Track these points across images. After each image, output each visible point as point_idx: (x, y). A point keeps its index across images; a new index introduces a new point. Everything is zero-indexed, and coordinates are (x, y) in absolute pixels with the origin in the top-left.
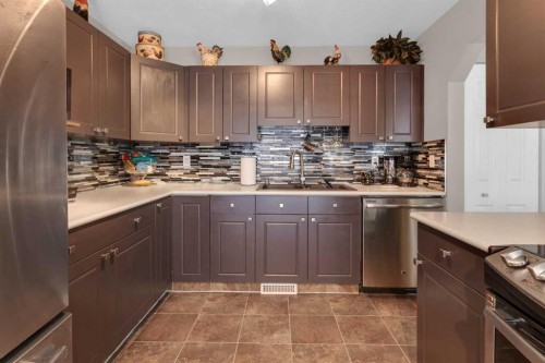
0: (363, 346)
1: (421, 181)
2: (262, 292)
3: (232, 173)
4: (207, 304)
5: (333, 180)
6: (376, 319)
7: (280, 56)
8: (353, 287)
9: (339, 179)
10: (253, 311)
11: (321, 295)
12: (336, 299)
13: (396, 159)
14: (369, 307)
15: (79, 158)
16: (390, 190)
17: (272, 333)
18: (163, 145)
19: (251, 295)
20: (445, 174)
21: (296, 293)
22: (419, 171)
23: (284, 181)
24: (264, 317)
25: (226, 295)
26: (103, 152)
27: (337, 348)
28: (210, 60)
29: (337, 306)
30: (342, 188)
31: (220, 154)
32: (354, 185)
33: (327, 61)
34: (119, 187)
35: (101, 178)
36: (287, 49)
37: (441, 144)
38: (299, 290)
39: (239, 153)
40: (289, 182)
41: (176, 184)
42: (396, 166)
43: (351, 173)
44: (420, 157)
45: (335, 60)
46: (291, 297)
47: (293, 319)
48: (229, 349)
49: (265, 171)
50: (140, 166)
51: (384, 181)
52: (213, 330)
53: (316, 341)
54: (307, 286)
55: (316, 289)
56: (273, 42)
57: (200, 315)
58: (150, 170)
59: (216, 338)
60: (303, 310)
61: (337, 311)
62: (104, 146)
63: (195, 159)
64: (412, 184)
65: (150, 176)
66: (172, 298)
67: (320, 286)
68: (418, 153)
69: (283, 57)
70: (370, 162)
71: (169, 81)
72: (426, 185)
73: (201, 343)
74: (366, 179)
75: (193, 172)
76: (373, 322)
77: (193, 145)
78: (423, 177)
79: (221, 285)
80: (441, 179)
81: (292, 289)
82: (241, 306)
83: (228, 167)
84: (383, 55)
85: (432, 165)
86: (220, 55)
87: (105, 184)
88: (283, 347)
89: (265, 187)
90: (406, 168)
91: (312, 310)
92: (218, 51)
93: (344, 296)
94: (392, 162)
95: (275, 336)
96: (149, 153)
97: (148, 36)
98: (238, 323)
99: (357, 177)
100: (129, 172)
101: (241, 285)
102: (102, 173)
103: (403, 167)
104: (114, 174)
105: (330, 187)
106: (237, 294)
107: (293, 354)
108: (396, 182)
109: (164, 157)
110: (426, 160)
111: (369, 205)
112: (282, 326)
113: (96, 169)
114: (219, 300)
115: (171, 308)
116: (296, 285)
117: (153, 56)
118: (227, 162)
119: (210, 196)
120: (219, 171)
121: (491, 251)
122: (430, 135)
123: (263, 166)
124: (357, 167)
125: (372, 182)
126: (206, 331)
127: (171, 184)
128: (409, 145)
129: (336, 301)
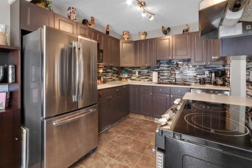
2: (155, 121)
3: (150, 78)
4: (138, 121)
10: (149, 126)
13: (215, 72)
15: (108, 72)
18: (131, 68)
19: (151, 121)
23: (168, 81)
25: (144, 120)
26: (115, 70)
28: (143, 37)
31: (147, 71)
33: (184, 31)
34: (119, 81)
35: (114, 78)
36: (169, 29)
39: (153, 70)
41: (134, 81)
43: (196, 79)
48: (138, 132)
49: (161, 77)
50: (124, 74)
51: (210, 83)
52: (136, 127)
56: (163, 27)
57: (134, 123)
58: (126, 76)
59: (136, 129)
62: (114, 68)
63: (139, 73)
64: (223, 85)
65: (126, 78)
66: (129, 117)
69: (167, 32)
70: (204, 74)
71: (130, 46)
72: (227, 85)
73: (131, 129)
75: (139, 77)
77: (139, 68)
79: (143, 116)
83: (149, 76)
85: (228, 76)
86: (146, 35)
87: (114, 80)
88: (153, 136)
89: (160, 83)
90: (220, 77)
92: (146, 34)
94: (213, 74)
95: (152, 133)
96: (126, 71)
97: (125, 33)
98: (143, 127)
99: (198, 81)
100: (121, 76)
102: (114, 77)
103: (219, 76)
104: (117, 77)
106: (147, 120)
108: (215, 84)
109: (131, 72)
113: (112, 76)
114: (141, 121)
115: (128, 120)
117: (126, 39)
118: (149, 74)
119: (140, 85)
120: (147, 77)
123: (162, 75)
124: (198, 76)
126: (134, 127)
127: (133, 81)
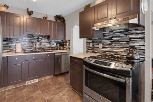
0: (58, 86)
1: (65, 49)
2: (27, 84)
3: (11, 49)
4: (8, 93)
5: (45, 50)
6: (59, 81)
7: (30, 13)
8: (52, 76)
9: (47, 49)
10: (26, 89)
11: (45, 80)
12: (48, 79)
13: (60, 44)
14: (57, 79)
16: (59, 51)
17: (35, 92)
19: (23, 86)
20: (70, 47)
21: (37, 81)
22: (64, 47)
23: (31, 50)
24: (31, 90)
25: (13, 89)
27: (53, 89)
28: (4, 9)
29: (49, 81)
30: (48, 51)
31: (6, 42)
32: (51, 50)
33: (44, 18)
37: (69, 41)
38: (38, 80)
40: (32, 51)
42: (60, 46)
43: (49, 47)
44: (65, 43)
45: (46, 18)
46: (36, 83)
47: (39, 87)
48: (24, 100)
49: (24, 48)
51: (57, 49)
52: (15, 99)
53: (47, 90)
54: (40, 78)
55: (43, 79)
56: (28, 9)
57: (7, 97)
59: (17, 100)
60: (41, 84)
61: (50, 82)
64: (63, 50)
67: (44, 77)
68: (64, 43)
70: (54, 44)
72: (66, 49)
74: (53, 49)
76: (58, 81)
78: (66, 48)
80: (69, 48)
81: (36, 81)
82: (21, 90)
83: (10, 47)
84: (58, 19)
85: (67, 45)
86: (7, 8)
88: (39, 94)
90: (62, 46)
91: (43, 84)
93: (50, 78)
94: (59, 44)
98: (23, 94)
99: (51, 48)
101: (19, 84)
105: (45, 51)
106: (18, 87)
107: (43, 94)
108: (60, 49)
110: (66, 44)
111: (56, 55)
112: (37, 90)
114: (12, 91)
116: (37, 79)
120: (6, 48)
121: (84, 58)
122: (67, 39)
124: (51, 46)
125: (55, 50)
126: (12, 100)
128: (62, 41)
129: (49, 80)
